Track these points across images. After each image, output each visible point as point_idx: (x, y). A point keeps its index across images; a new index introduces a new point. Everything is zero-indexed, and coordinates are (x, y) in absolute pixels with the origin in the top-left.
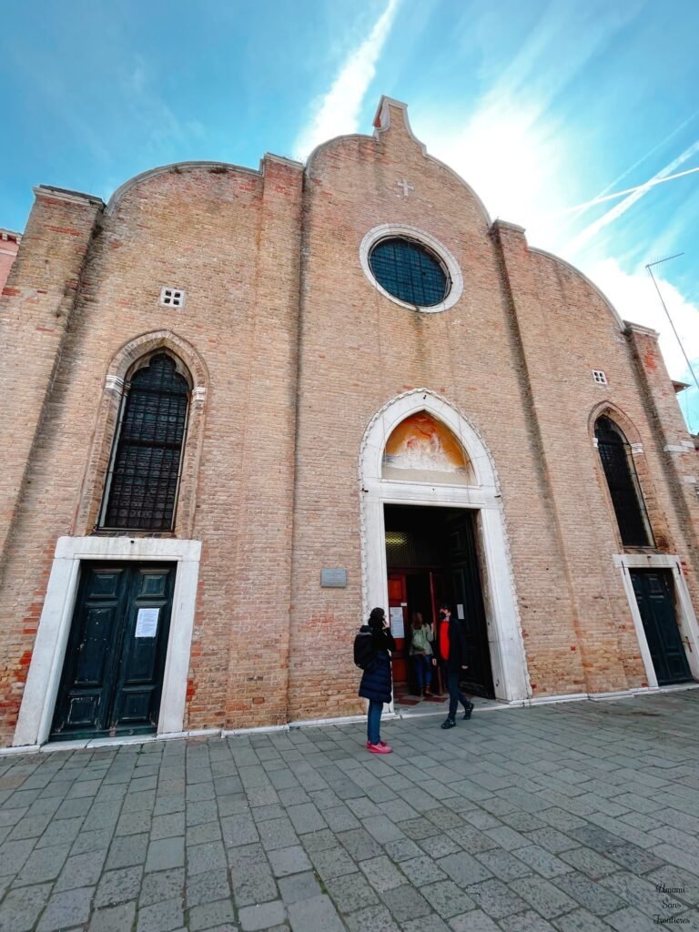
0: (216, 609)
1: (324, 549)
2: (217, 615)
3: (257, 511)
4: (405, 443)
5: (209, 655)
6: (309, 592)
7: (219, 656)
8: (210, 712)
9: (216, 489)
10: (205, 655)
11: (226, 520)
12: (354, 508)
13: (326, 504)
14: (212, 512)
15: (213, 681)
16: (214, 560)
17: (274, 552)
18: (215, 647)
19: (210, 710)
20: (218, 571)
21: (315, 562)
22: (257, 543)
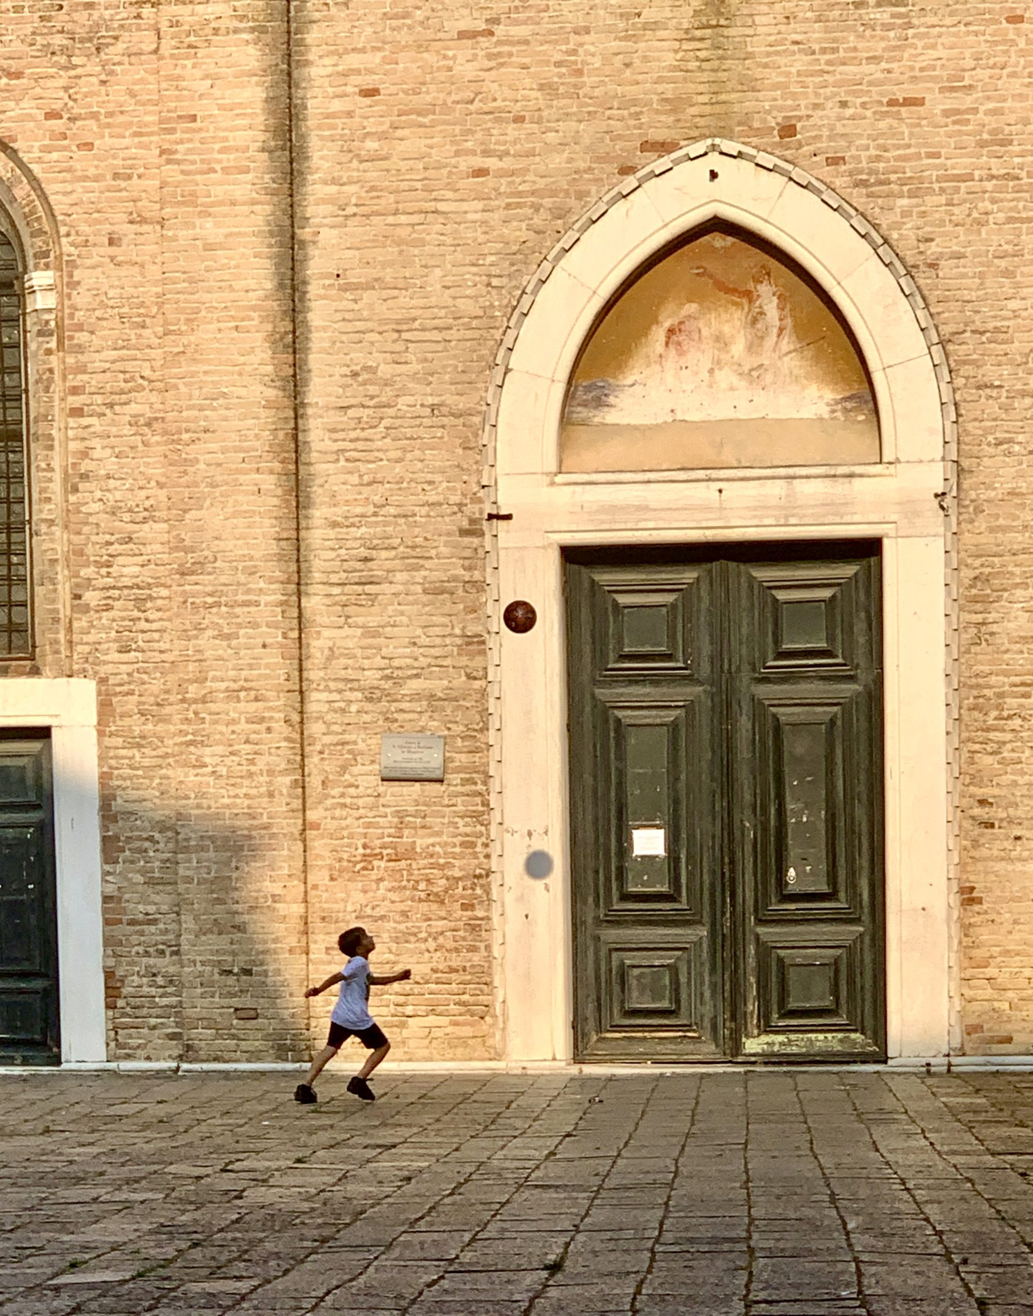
0: (143, 830)
1: (387, 685)
2: (147, 844)
3: (210, 600)
4: (658, 334)
5: (140, 923)
6: (352, 791)
7: (161, 926)
8: (157, 1032)
9: (112, 549)
10: (132, 923)
11: (143, 625)
12: (469, 569)
13: (389, 565)
14: (109, 608)
15: (154, 975)
16: (127, 721)
17: (256, 699)
18: (151, 909)
19: (154, 1028)
20: (139, 746)
21: (366, 718)
22: (215, 679)
